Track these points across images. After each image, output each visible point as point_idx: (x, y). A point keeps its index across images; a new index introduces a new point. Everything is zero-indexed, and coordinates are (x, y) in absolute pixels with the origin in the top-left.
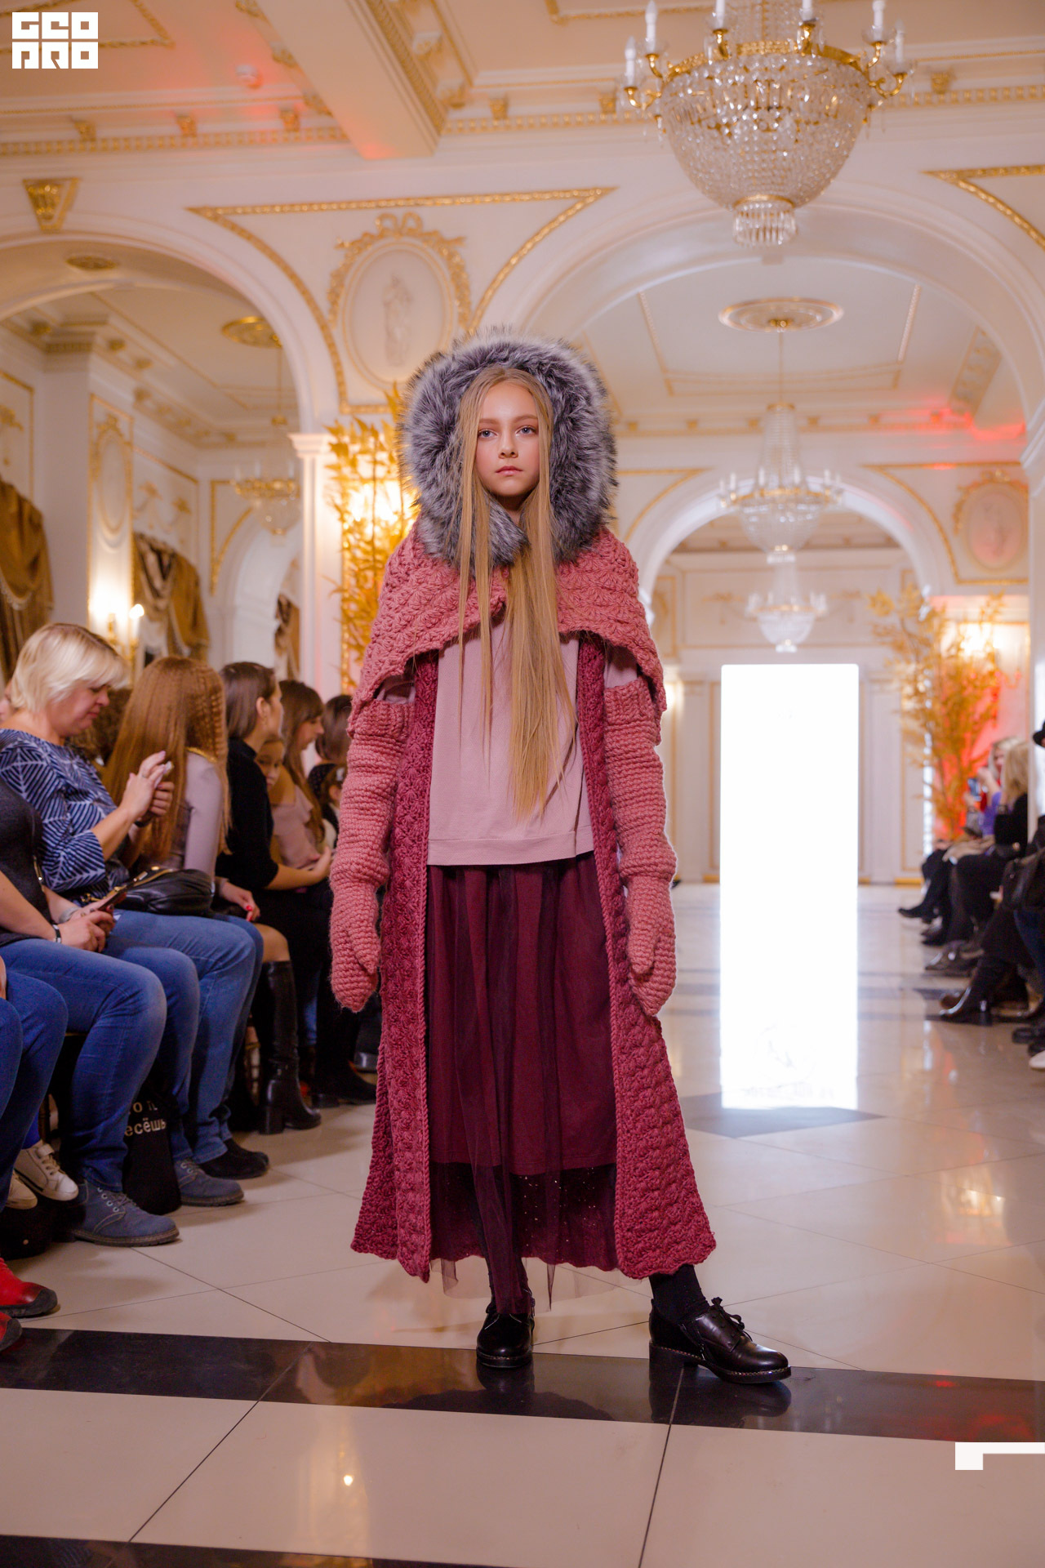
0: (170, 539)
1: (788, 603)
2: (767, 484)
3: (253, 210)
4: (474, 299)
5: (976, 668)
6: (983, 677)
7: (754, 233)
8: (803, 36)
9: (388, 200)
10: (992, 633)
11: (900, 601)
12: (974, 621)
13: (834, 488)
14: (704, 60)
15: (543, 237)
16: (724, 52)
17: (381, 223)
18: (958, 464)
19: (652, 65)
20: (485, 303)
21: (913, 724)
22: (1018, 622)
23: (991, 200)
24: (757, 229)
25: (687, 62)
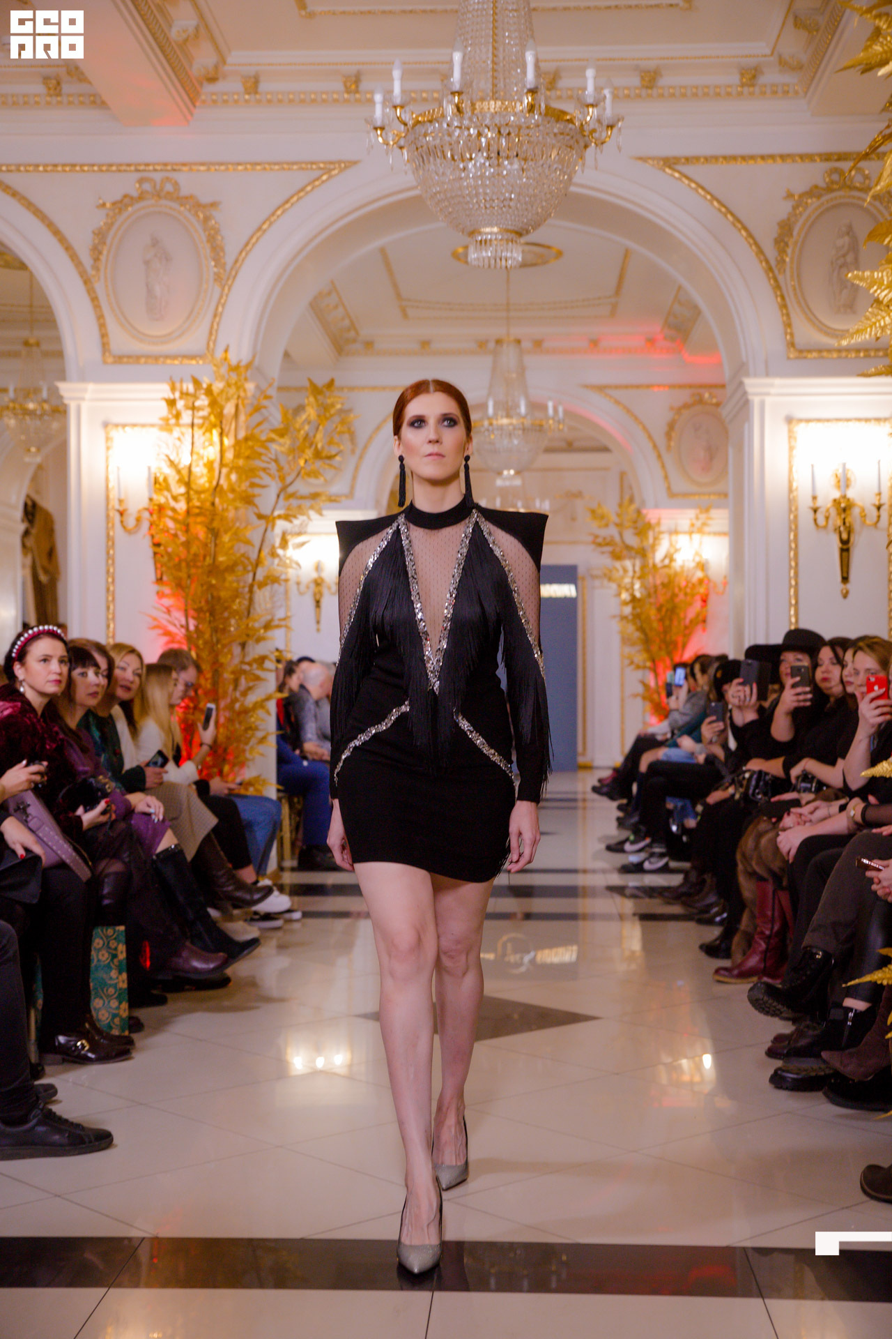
3: (18, 168)
5: (687, 576)
6: (694, 585)
7: (486, 261)
8: (527, 100)
9: (147, 165)
10: (701, 543)
11: (618, 515)
12: (685, 533)
13: (556, 419)
14: (443, 113)
15: (292, 205)
16: (461, 109)
17: (140, 186)
18: (672, 386)
19: (398, 114)
20: (238, 264)
21: (631, 628)
22: (724, 534)
23: (693, 185)
24: (489, 258)
25: (429, 112)
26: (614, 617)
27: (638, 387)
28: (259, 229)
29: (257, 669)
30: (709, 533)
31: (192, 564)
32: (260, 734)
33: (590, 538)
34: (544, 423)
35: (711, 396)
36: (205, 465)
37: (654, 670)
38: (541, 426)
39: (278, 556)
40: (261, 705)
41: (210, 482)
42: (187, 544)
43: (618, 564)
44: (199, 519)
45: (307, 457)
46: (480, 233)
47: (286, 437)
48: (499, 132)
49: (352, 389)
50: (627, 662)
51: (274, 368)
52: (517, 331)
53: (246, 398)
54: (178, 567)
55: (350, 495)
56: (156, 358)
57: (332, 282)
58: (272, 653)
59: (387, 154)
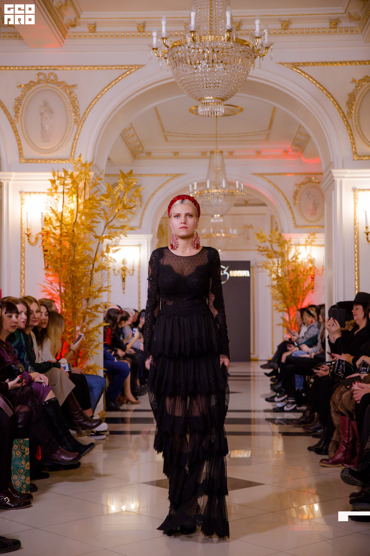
1: (220, 232)
4: (81, 113)
5: (304, 266)
6: (307, 270)
7: (207, 113)
8: (227, 35)
9: (42, 67)
10: (311, 250)
11: (270, 236)
12: (303, 245)
13: (240, 189)
14: (186, 42)
15: (112, 86)
16: (195, 40)
17: (38, 77)
18: (296, 174)
19: (164, 42)
20: (86, 115)
21: (277, 292)
22: (322, 245)
23: (307, 76)
24: (208, 111)
25: (179, 41)
26: (269, 286)
27: (279, 174)
28: (96, 98)
29: (94, 311)
30: (315, 245)
31: (63, 260)
32: (95, 343)
33: (257, 248)
34: (234, 191)
35: (316, 179)
36: (69, 212)
37: (288, 312)
38: (233, 193)
39: (105, 256)
40: (96, 329)
41: (72, 220)
42: (60, 251)
43: (270, 260)
44: (66, 238)
45: (119, 208)
46: (204, 99)
47: (109, 198)
48: (213, 50)
49: (141, 175)
50: (275, 308)
51: (103, 165)
52: (221, 147)
53: (89, 179)
54: (56, 262)
55: (140, 227)
56: (46, 160)
57: (131, 123)
58: (102, 303)
59: (159, 61)
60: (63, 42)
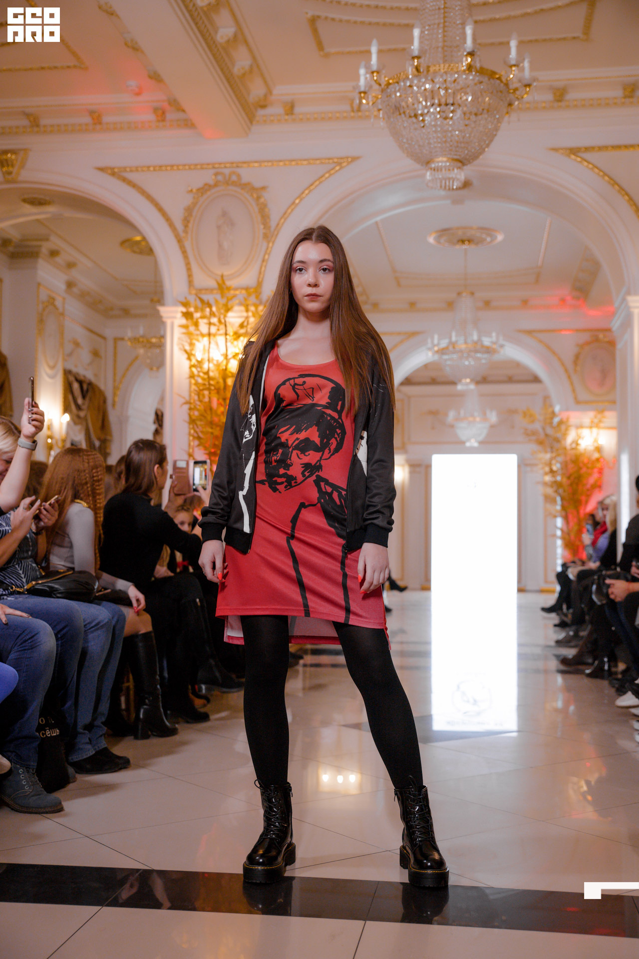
0: (88, 374)
1: (473, 416)
2: (457, 342)
3: (136, 169)
4: (273, 224)
5: (589, 456)
6: (593, 462)
7: (439, 183)
8: (468, 61)
9: (220, 164)
10: (598, 434)
11: (541, 414)
12: (587, 427)
14: (406, 74)
15: (315, 187)
16: (419, 69)
17: (216, 178)
18: (577, 330)
20: (278, 227)
22: (614, 428)
23: (590, 166)
25: (397, 75)
26: (539, 484)
28: (294, 203)
30: (604, 428)
35: (605, 337)
43: (540, 448)
60: (249, 129)
